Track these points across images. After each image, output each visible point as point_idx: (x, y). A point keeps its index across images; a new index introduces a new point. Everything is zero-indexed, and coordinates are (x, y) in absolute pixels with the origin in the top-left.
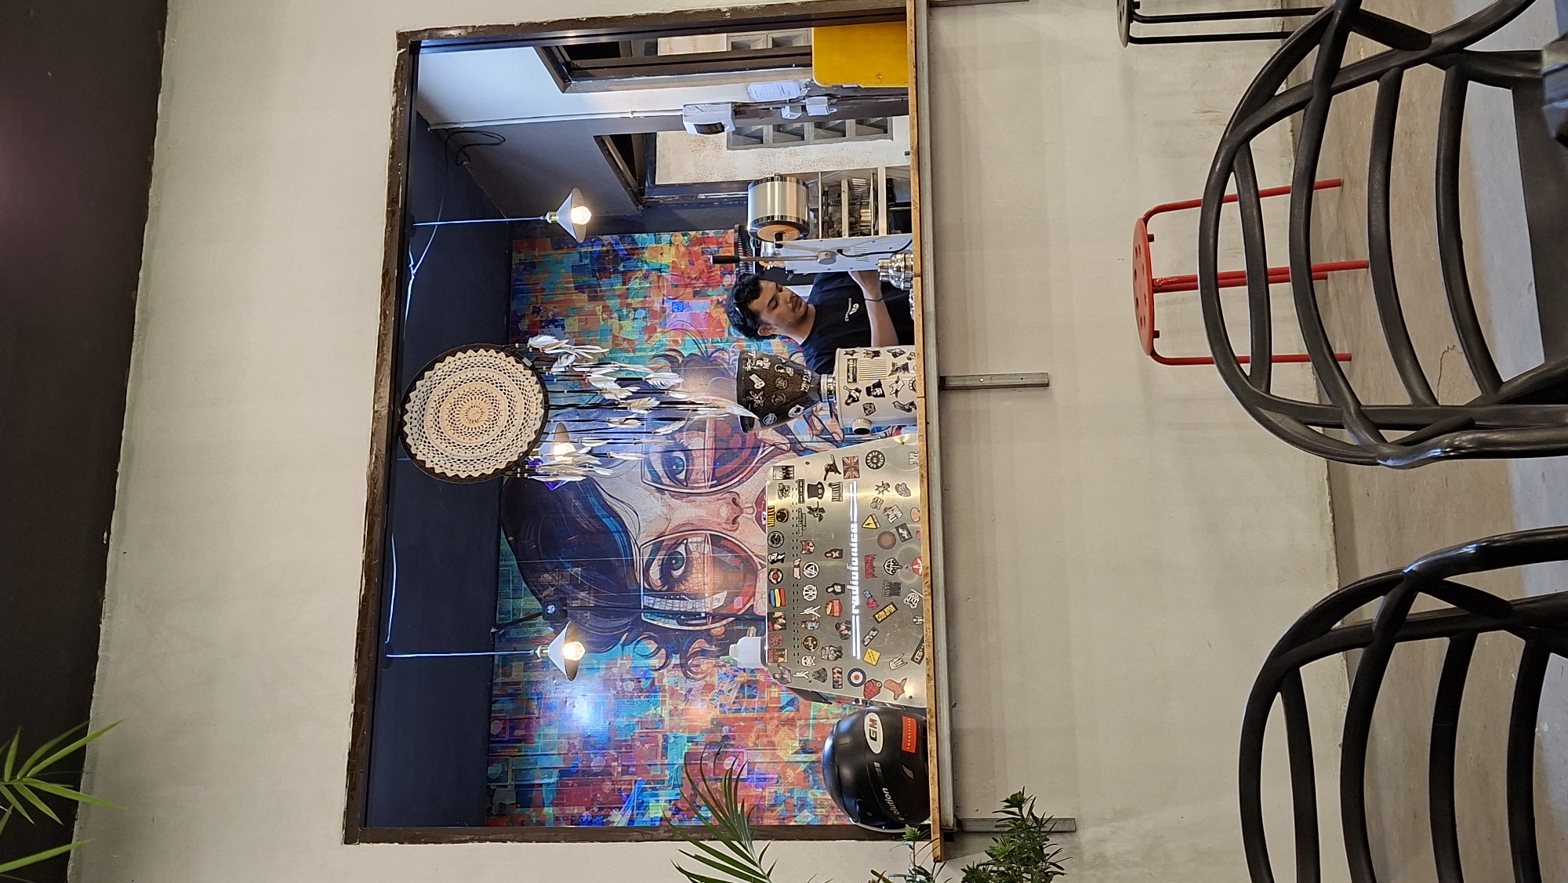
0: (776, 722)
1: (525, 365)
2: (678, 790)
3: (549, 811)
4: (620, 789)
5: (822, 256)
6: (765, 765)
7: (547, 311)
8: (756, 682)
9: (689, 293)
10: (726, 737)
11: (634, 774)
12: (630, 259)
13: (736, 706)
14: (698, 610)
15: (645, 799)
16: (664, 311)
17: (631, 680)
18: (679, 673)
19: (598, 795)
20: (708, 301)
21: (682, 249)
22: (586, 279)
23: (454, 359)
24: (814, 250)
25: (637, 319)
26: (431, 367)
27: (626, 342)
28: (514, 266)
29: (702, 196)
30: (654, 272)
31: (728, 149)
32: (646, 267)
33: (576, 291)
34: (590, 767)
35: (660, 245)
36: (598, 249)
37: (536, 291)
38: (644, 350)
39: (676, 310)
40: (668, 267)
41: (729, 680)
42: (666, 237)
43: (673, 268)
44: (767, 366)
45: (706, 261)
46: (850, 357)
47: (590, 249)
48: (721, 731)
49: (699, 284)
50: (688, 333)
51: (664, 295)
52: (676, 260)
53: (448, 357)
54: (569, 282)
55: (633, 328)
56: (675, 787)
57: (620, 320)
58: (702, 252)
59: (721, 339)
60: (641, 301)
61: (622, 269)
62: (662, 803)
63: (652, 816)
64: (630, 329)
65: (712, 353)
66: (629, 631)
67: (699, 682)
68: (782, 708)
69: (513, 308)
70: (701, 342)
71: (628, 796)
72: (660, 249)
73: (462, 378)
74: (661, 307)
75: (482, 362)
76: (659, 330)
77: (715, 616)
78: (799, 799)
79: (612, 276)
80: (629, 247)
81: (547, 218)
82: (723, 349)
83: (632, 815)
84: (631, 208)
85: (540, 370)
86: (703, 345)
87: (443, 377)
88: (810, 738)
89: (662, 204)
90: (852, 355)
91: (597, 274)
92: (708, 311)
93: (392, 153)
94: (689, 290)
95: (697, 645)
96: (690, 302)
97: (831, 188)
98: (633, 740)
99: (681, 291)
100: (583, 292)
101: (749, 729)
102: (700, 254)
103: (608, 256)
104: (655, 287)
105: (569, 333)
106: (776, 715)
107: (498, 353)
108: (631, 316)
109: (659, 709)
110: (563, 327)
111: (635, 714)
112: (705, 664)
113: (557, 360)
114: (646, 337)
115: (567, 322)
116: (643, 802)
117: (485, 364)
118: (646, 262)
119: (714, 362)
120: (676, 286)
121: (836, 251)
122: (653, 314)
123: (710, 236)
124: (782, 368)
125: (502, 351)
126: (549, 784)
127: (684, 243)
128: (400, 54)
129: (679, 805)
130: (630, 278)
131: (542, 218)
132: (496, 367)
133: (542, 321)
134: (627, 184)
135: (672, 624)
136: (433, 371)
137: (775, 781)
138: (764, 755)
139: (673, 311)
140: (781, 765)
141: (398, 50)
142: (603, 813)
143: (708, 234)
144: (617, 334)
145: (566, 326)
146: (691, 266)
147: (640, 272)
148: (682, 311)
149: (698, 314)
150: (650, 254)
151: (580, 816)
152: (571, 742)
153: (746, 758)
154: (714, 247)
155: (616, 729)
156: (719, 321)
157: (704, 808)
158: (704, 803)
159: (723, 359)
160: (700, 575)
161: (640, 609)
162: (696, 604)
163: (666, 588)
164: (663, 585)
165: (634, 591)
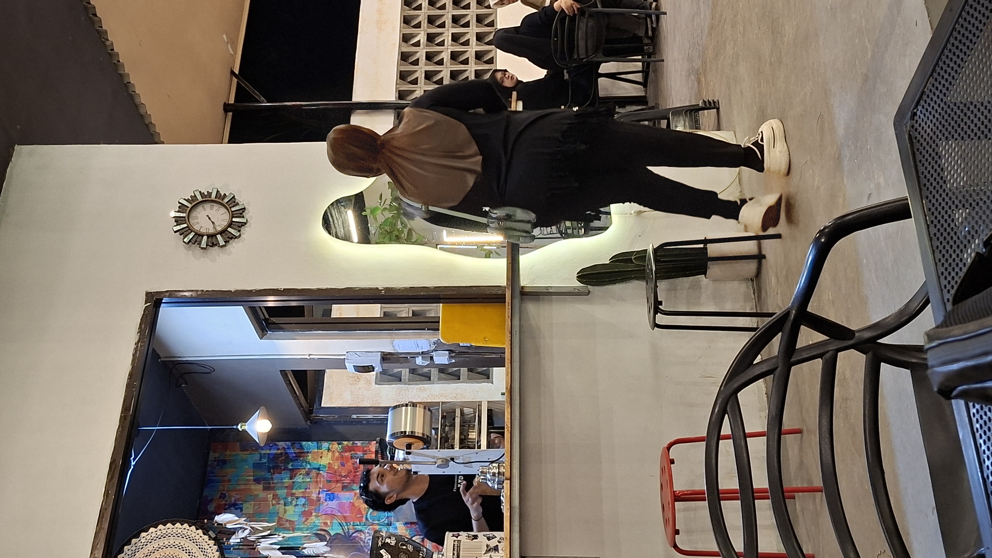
1: (210, 537)
5: (439, 462)
7: (230, 497)
9: (338, 487)
12: (297, 460)
16: (319, 499)
20: (353, 494)
21: (337, 454)
22: (263, 473)
23: (156, 530)
24: (434, 457)
25: (298, 505)
26: (137, 536)
27: (288, 523)
28: (210, 463)
29: (354, 416)
30: (314, 471)
31: (376, 384)
32: (308, 466)
33: (255, 482)
35: (320, 451)
36: (274, 452)
37: (224, 481)
38: (301, 529)
39: (328, 499)
40: (325, 467)
42: (325, 445)
43: (329, 467)
44: (393, 543)
45: (353, 464)
46: (456, 539)
47: (268, 452)
49: (347, 480)
50: (336, 517)
51: (320, 488)
52: (331, 462)
53: (151, 529)
54: (249, 476)
55: (294, 512)
57: (285, 506)
58: (351, 457)
59: (360, 523)
60: (303, 492)
61: (291, 467)
64: (292, 513)
65: (353, 534)
69: (205, 493)
70: (345, 524)
72: (320, 453)
73: (160, 545)
74: (317, 497)
75: (177, 533)
76: (314, 514)
79: (283, 472)
80: (298, 451)
81: (239, 427)
82: (361, 531)
84: (302, 423)
85: (221, 541)
86: (346, 527)
87: (145, 544)
89: (325, 421)
90: (457, 537)
91: (272, 471)
92: (352, 501)
93: (131, 375)
94: (339, 485)
96: (339, 494)
97: (448, 414)
99: (333, 486)
100: (260, 484)
102: (350, 458)
103: (281, 457)
104: (314, 482)
105: (245, 514)
107: (190, 526)
108: (294, 503)
110: (241, 509)
113: (234, 533)
114: (304, 519)
115: (245, 506)
117: (179, 535)
118: (309, 463)
119: (353, 540)
120: (330, 481)
121: (449, 459)
122: (309, 501)
123: (358, 445)
124: (404, 545)
125: (193, 525)
127: (339, 449)
128: (146, 307)
130: (297, 474)
131: (235, 427)
132: (187, 537)
133: (225, 505)
134: (300, 405)
136: (139, 539)
139: (326, 500)
141: (145, 304)
143: (357, 444)
144: (281, 516)
145: (244, 508)
146: (342, 467)
147: (304, 470)
148: (332, 501)
149: (345, 503)
150: (313, 457)
154: (360, 454)
156: (360, 509)
159: (361, 539)
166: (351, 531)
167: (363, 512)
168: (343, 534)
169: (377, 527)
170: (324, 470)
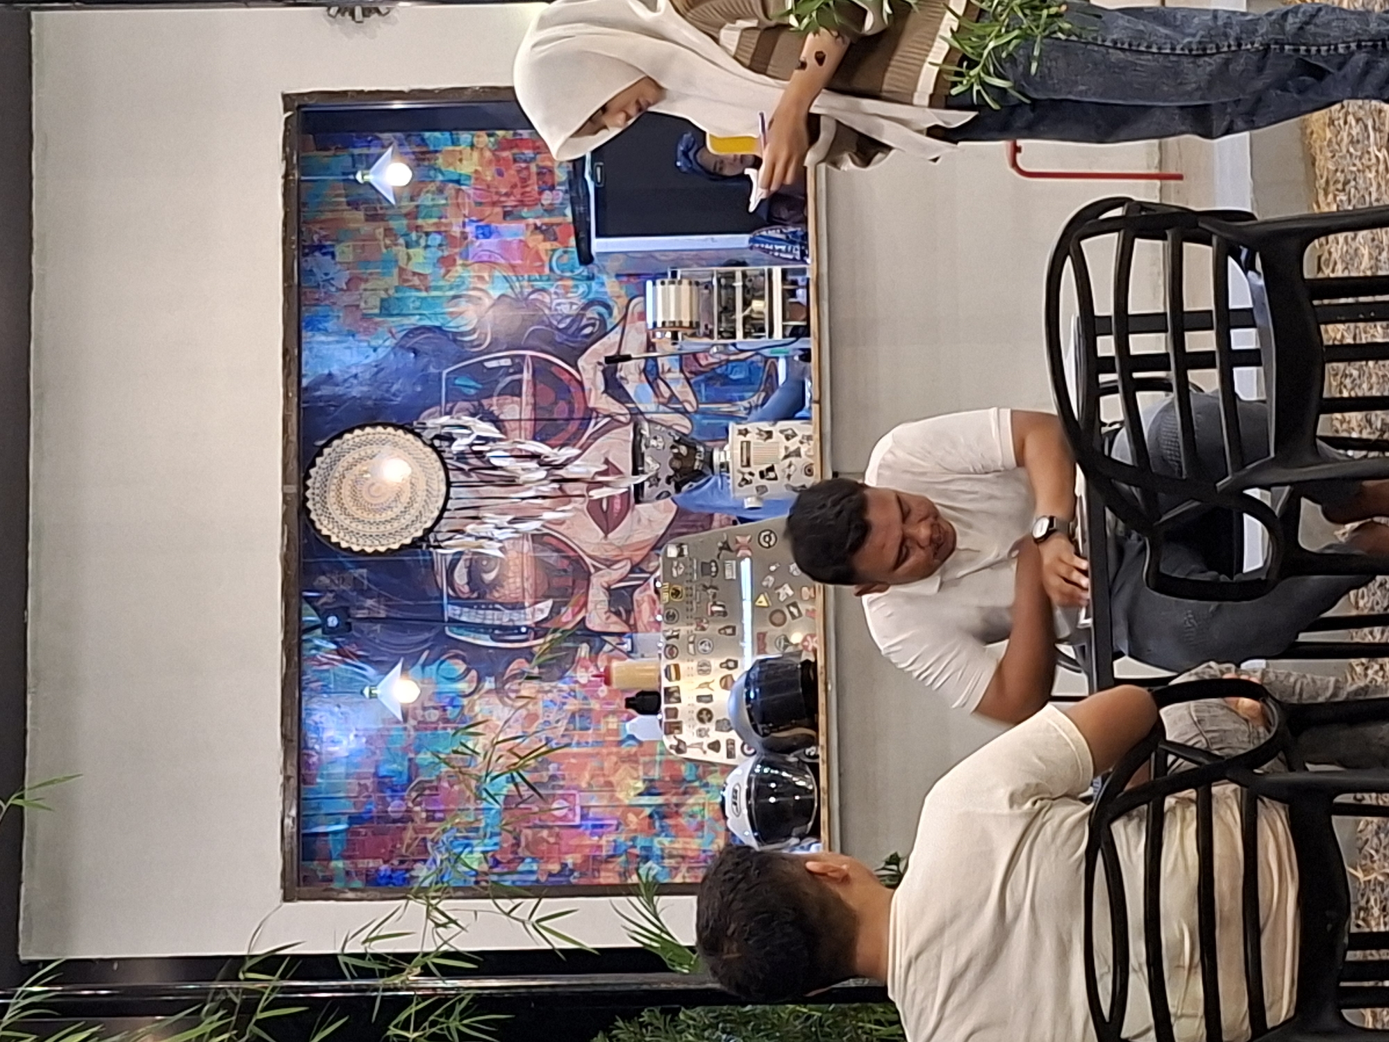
0: (614, 759)
1: (424, 443)
2: (496, 839)
3: (339, 864)
4: (424, 839)
6: (602, 809)
8: (590, 710)
9: (497, 214)
10: (553, 777)
11: (441, 820)
13: (566, 740)
14: (518, 623)
16: (464, 236)
17: (435, 708)
18: (494, 699)
19: (398, 846)
20: (522, 225)
21: (488, 154)
23: (352, 435)
25: (429, 245)
26: (329, 444)
27: (416, 277)
30: (451, 185)
32: (440, 177)
33: (349, 207)
34: (387, 812)
35: (457, 148)
38: (441, 288)
39: (481, 236)
40: (469, 177)
41: (556, 708)
42: (465, 136)
43: (477, 179)
44: (661, 446)
45: (519, 172)
46: (743, 439)
47: (365, 151)
48: (548, 770)
49: (511, 202)
50: (498, 268)
51: (465, 216)
52: (479, 168)
53: (346, 434)
56: (493, 835)
57: (407, 248)
58: (514, 159)
59: (540, 276)
60: (435, 224)
62: (477, 854)
64: (421, 260)
65: (530, 295)
66: (430, 648)
67: (520, 710)
68: (621, 743)
70: (514, 278)
72: (458, 152)
74: (461, 232)
75: (380, 439)
76: (459, 262)
77: (538, 630)
78: (643, 848)
80: (417, 148)
81: (359, 177)
82: (543, 290)
85: (440, 448)
86: (517, 284)
87: (342, 454)
88: (656, 777)
90: (745, 436)
92: (522, 238)
94: (498, 210)
95: (515, 666)
96: (499, 225)
98: (439, 779)
99: (488, 210)
100: (357, 209)
101: (582, 767)
102: (511, 162)
104: (452, 204)
105: (340, 263)
106: (614, 749)
107: (395, 429)
108: (423, 242)
110: (333, 255)
111: (440, 749)
112: (528, 689)
114: (443, 271)
115: (338, 249)
117: (384, 442)
118: (440, 171)
119: (532, 306)
120: (480, 204)
122: (449, 239)
123: (524, 137)
124: (675, 447)
125: (399, 428)
126: (335, 833)
127: (490, 145)
129: (498, 857)
130: (421, 192)
132: (395, 444)
135: (485, 640)
136: (332, 448)
137: (614, 827)
138: (601, 798)
139: (477, 237)
140: (621, 809)
142: (404, 866)
143: (521, 135)
144: (404, 267)
145: (337, 254)
146: (500, 178)
147: (433, 184)
148: (488, 238)
149: (510, 242)
150: (446, 161)
151: (377, 870)
152: (362, 782)
153: (578, 801)
154: (529, 153)
155: (418, 767)
156: (537, 253)
157: (528, 860)
158: (528, 854)
159: (542, 302)
160: (518, 580)
161: (443, 621)
162: (515, 615)
163: (475, 595)
164: (472, 591)
165: (436, 599)
166: (527, 291)
167: (546, 259)
168: (513, 296)
169: (570, 283)
170: (467, 182)
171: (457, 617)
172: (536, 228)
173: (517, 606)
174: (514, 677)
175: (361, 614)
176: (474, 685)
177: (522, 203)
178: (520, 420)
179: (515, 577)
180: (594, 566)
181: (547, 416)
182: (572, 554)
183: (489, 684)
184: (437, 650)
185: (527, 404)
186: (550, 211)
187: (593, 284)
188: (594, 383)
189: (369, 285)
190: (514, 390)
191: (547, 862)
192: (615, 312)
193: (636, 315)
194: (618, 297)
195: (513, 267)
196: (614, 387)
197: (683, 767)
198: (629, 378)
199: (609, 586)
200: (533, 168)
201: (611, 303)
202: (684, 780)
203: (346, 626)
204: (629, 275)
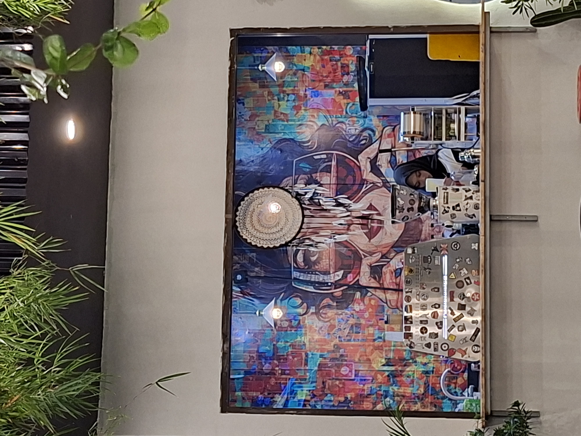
0: (371, 348)
1: (292, 196)
2: (314, 384)
3: (239, 394)
4: (280, 383)
6: (365, 372)
8: (360, 324)
10: (342, 356)
11: (288, 374)
13: (348, 338)
14: (327, 281)
15: (295, 389)
16: (306, 96)
17: (286, 320)
18: (315, 317)
19: (268, 386)
20: (333, 91)
21: (318, 57)
22: (258, 74)
25: (289, 100)
27: (282, 115)
30: (300, 71)
32: (295, 68)
33: (252, 81)
34: (262, 369)
35: (304, 54)
36: (265, 54)
38: (294, 121)
39: (313, 96)
40: (309, 68)
41: (344, 322)
42: (307, 49)
43: (312, 69)
45: (332, 66)
46: (445, 191)
47: (260, 55)
48: (339, 352)
49: (329, 80)
50: (321, 111)
51: (306, 86)
52: (314, 64)
54: (247, 76)
56: (312, 383)
57: (278, 101)
60: (292, 90)
62: (305, 392)
63: (299, 398)
64: (285, 107)
65: (336, 124)
66: (285, 292)
67: (327, 323)
68: (375, 340)
70: (329, 117)
71: (285, 387)
72: (304, 56)
74: (304, 93)
76: (303, 108)
77: (336, 285)
78: (385, 391)
80: (284, 54)
82: (342, 122)
83: (287, 398)
86: (330, 119)
87: (253, 200)
88: (392, 357)
92: (333, 97)
94: (322, 84)
95: (325, 302)
96: (322, 91)
98: (287, 355)
99: (317, 84)
100: (256, 82)
101: (356, 351)
102: (329, 61)
104: (300, 81)
105: (247, 108)
106: (372, 343)
108: (286, 99)
109: (303, 338)
111: (288, 340)
112: (331, 313)
114: (295, 112)
115: (246, 101)
116: (294, 391)
118: (295, 65)
119: (337, 130)
120: (314, 81)
121: (439, 144)
122: (298, 97)
126: (238, 379)
127: (319, 53)
129: (315, 393)
130: (286, 74)
135: (311, 289)
136: (249, 197)
137: (370, 381)
138: (364, 366)
139: (312, 97)
140: (374, 372)
142: (271, 396)
143: (334, 48)
144: (276, 109)
145: (245, 103)
146: (323, 69)
147: (292, 71)
148: (317, 97)
149: (327, 99)
150: (298, 60)
151: (258, 397)
152: (251, 355)
153: (353, 367)
154: (337, 57)
155: (277, 349)
156: (340, 104)
157: (329, 395)
158: (329, 392)
159: (342, 128)
160: (328, 260)
161: (291, 279)
162: (326, 277)
163: (307, 267)
164: (305, 265)
165: (288, 268)
166: (334, 123)
167: (344, 107)
168: (328, 125)
169: (356, 119)
170: (308, 70)
171: (298, 277)
172: (340, 92)
173: (326, 273)
174: (324, 307)
175: (252, 274)
176: (305, 310)
177: (333, 81)
178: (330, 184)
179: (326, 259)
180: (364, 255)
181: (343, 183)
182: (353, 249)
183: (312, 310)
184: (288, 293)
185: (333, 177)
186: (346, 85)
187: (366, 119)
188: (366, 167)
189: (260, 118)
190: (328, 170)
191: (338, 396)
192: (377, 133)
193: (386, 135)
194: (378, 126)
195: (328, 111)
196: (375, 169)
197: (404, 353)
198: (383, 165)
199: (371, 264)
200: (339, 64)
201: (375, 129)
202: (404, 359)
203: (245, 280)
204: (384, 116)
